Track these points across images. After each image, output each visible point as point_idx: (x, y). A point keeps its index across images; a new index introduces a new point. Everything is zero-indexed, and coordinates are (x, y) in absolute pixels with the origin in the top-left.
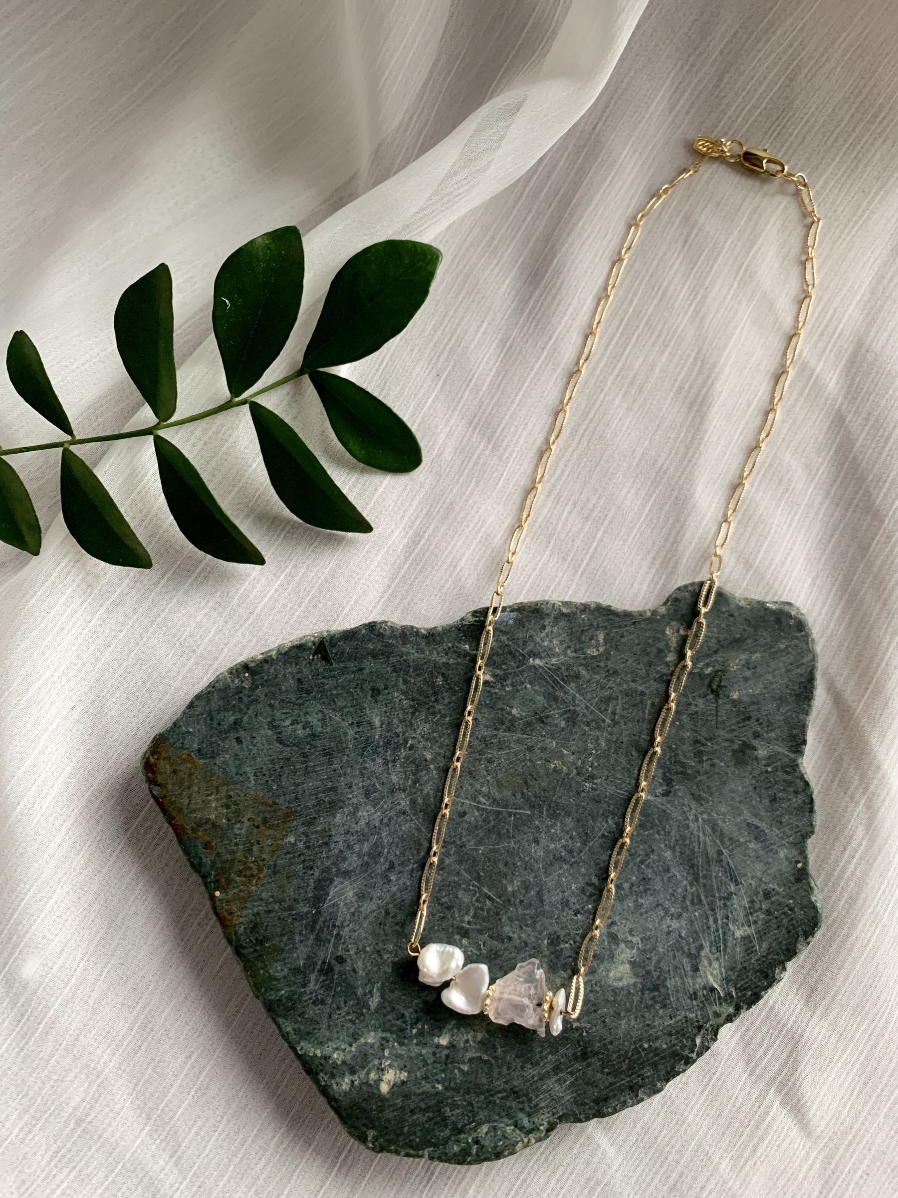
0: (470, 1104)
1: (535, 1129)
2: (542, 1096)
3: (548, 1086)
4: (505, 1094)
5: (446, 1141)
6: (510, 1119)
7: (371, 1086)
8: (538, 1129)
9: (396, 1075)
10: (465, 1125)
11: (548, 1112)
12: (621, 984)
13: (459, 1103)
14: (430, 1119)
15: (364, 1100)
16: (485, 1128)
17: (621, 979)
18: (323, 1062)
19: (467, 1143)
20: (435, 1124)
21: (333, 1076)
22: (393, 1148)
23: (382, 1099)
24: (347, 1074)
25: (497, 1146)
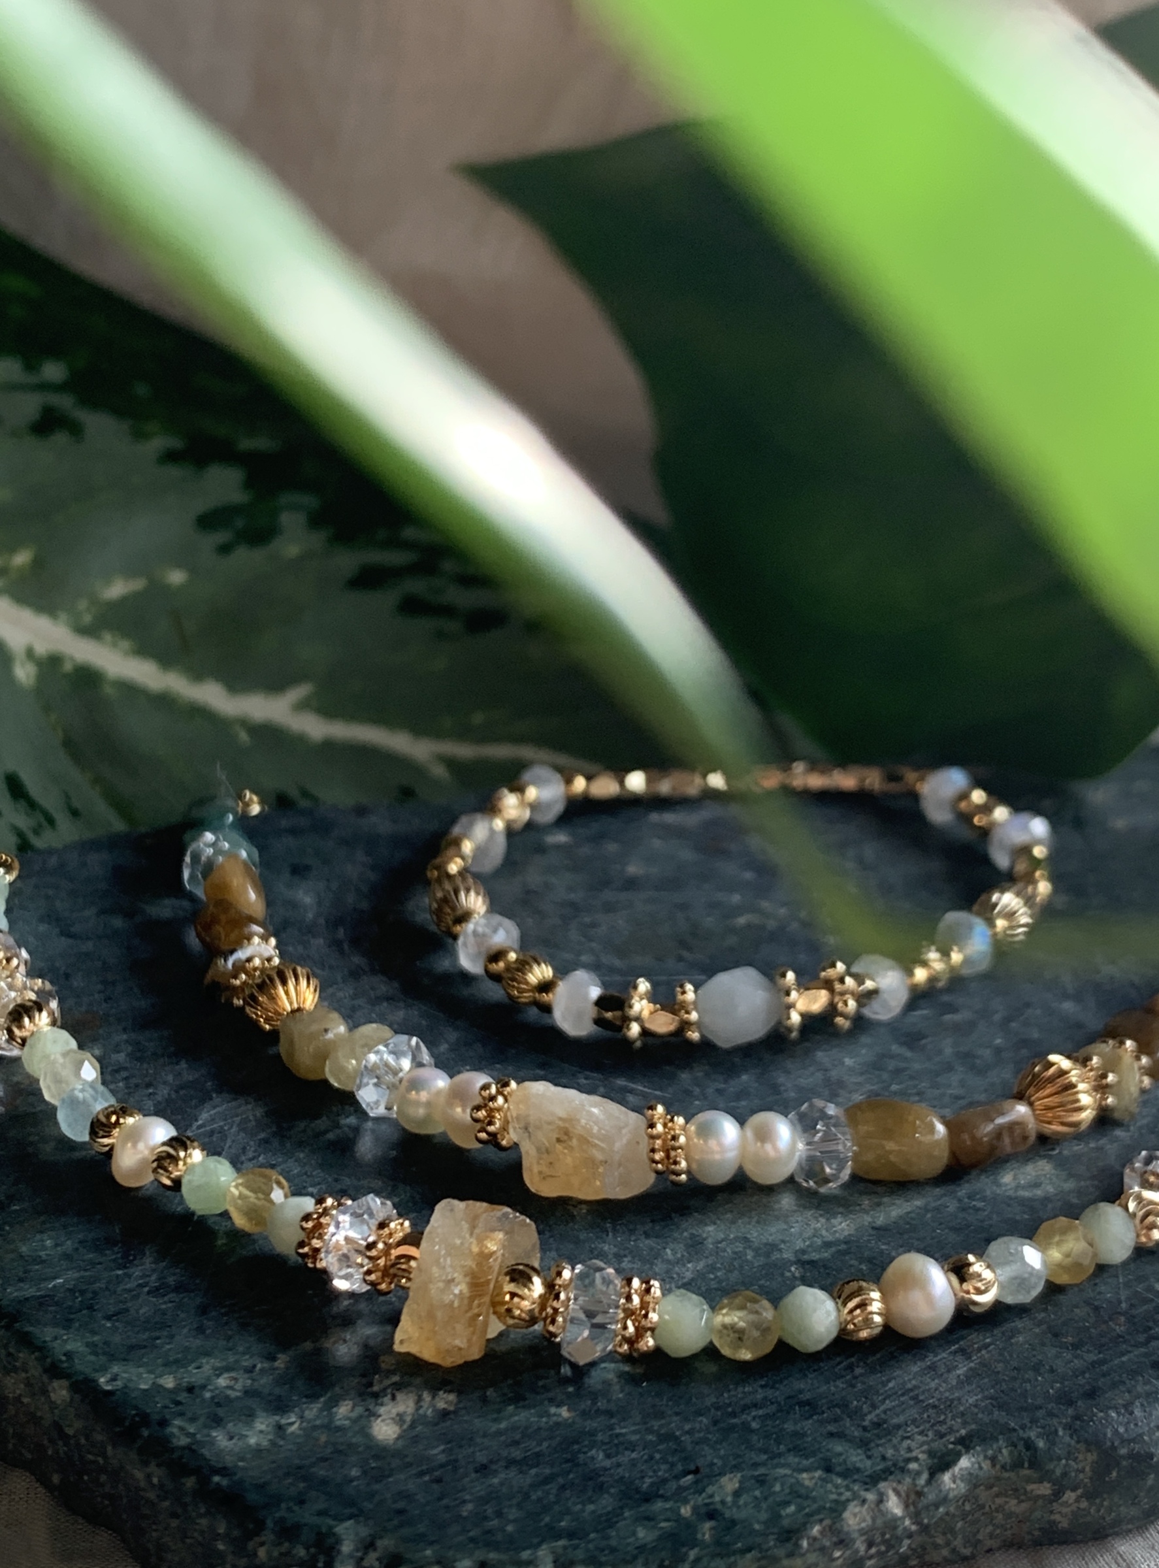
0: (669, 1437)
1: (892, 1470)
2: (888, 1404)
3: (904, 1383)
4: (774, 1408)
5: (607, 1522)
6: (807, 1458)
7: (339, 1429)
8: (903, 1470)
9: (419, 1399)
10: (664, 1481)
11: (921, 1433)
12: (1039, 1192)
13: (634, 1438)
14: (548, 1480)
15: (324, 1460)
16: (729, 1483)
17: (1037, 1185)
18: (183, 1397)
19: (679, 1519)
20: (563, 1488)
21: (217, 1421)
22: (428, 1552)
23: (380, 1452)
24: (259, 1413)
25: (775, 1517)
